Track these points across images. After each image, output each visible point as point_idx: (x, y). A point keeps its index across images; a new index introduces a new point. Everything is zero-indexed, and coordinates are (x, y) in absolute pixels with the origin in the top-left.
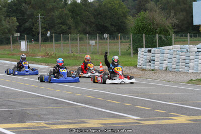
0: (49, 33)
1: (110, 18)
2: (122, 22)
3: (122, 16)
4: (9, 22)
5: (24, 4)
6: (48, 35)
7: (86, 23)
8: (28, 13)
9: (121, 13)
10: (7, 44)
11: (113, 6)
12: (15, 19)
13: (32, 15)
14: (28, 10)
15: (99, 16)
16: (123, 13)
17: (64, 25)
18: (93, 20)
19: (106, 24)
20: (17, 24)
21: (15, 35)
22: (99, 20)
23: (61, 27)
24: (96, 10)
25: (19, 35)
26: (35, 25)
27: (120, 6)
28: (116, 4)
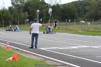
0: (41, 19)
1: (68, 13)
2: (73, 15)
3: (74, 12)
4: (24, 14)
5: (29, 7)
6: (41, 20)
7: (58, 15)
8: (31, 10)
9: (73, 10)
10: (23, 24)
11: (70, 7)
12: (27, 13)
13: (32, 11)
14: (31, 9)
15: (64, 12)
16: (74, 10)
17: (48, 16)
18: (61, 14)
19: (67, 16)
20: (28, 15)
21: (27, 20)
22: (64, 14)
23: (47, 17)
24: (62, 9)
25: (28, 20)
26: (34, 16)
27: (73, 7)
28: (71, 7)
